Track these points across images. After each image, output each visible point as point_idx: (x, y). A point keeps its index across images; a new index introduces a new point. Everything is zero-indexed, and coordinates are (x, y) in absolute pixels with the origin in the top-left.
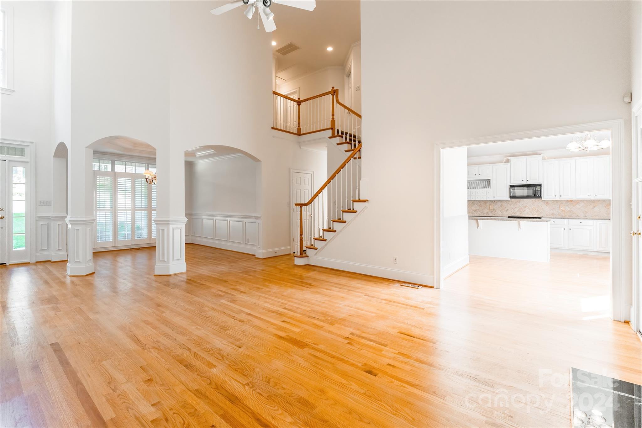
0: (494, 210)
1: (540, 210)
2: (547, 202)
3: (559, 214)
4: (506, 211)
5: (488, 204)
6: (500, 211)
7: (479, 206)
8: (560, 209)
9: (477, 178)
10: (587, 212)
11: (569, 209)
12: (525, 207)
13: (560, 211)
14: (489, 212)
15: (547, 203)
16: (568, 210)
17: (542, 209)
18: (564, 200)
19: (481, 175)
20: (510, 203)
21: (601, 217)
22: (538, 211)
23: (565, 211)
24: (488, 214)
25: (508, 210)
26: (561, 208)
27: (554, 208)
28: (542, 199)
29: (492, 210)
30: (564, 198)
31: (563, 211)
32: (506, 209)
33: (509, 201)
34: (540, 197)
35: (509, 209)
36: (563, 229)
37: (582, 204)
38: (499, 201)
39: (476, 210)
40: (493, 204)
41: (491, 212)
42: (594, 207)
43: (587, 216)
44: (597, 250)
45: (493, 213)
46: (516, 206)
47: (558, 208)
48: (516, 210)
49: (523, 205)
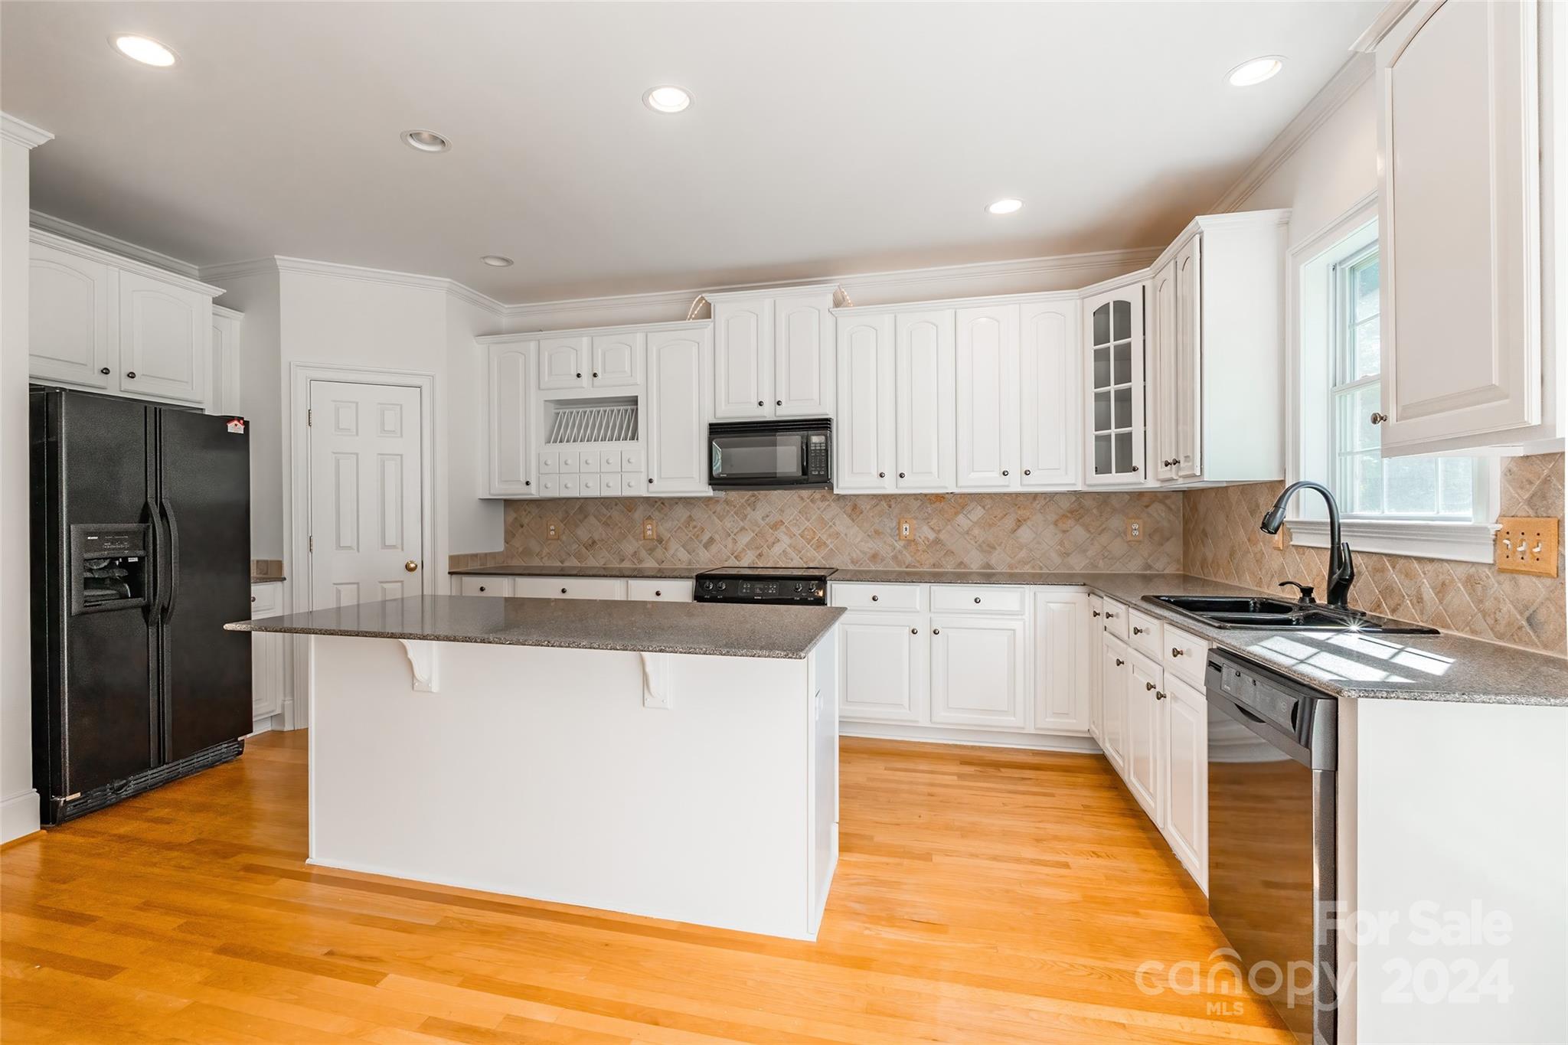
0: (660, 541)
1: (828, 542)
2: (853, 504)
3: (895, 558)
4: (706, 546)
5: (638, 515)
6: (683, 546)
7: (606, 524)
8: (899, 534)
9: (586, 390)
10: (995, 548)
11: (932, 536)
12: (775, 527)
13: (899, 545)
14: (643, 554)
15: (855, 507)
16: (928, 540)
17: (838, 533)
18: (916, 496)
19: (600, 375)
20: (719, 508)
21: (1041, 568)
22: (820, 544)
23: (916, 544)
24: (641, 561)
25: (711, 540)
26: (905, 533)
27: (877, 532)
28: (832, 488)
29: (652, 539)
30: (913, 485)
31: (910, 542)
32: (705, 538)
33: (709, 499)
34: (824, 481)
35: (717, 537)
36: (907, 631)
37: (978, 512)
38: (680, 499)
39: (594, 542)
40: (657, 513)
41: (651, 551)
42: (1019, 523)
43: (993, 562)
44: (1036, 729)
45: (659, 553)
46: (742, 524)
47: (892, 530)
48: (744, 539)
49: (767, 519)
